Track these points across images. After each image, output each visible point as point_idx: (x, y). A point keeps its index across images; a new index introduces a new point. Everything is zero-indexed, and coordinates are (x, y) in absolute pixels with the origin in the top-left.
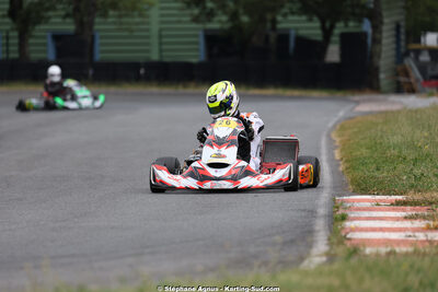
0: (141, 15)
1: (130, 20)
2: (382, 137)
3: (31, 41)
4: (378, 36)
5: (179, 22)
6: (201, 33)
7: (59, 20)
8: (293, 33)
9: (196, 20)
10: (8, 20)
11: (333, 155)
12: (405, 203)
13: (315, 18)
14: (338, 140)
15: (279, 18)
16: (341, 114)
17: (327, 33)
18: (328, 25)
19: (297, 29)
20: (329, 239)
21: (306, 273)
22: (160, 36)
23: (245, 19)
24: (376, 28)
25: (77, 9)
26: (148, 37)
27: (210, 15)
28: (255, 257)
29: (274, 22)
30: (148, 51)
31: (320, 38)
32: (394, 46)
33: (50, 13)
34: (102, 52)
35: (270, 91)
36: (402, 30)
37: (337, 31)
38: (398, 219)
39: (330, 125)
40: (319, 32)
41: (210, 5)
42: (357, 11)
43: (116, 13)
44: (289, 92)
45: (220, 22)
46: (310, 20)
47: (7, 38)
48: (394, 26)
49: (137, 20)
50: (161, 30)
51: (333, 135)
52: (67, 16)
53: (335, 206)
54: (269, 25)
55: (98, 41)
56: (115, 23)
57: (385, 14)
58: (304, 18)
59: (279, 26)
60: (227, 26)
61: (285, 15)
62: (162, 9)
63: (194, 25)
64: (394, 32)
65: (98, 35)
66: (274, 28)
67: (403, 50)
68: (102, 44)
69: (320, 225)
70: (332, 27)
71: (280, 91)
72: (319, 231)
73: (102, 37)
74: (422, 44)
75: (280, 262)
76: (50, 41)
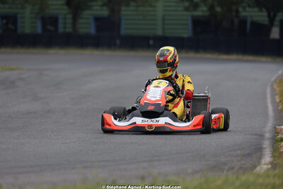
0: (151, 6)
1: (144, 9)
3: (80, 21)
5: (176, 11)
6: (190, 18)
7: (98, 8)
8: (249, 19)
9: (187, 9)
10: (65, 7)
11: (275, 99)
13: (264, 10)
14: (278, 89)
15: (241, 9)
16: (280, 72)
17: (272, 20)
18: (272, 14)
19: (252, 16)
20: (272, 154)
21: (259, 176)
22: (164, 19)
23: (218, 9)
26: (155, 20)
27: (196, 6)
28: (225, 164)
29: (237, 11)
30: (155, 29)
31: (267, 23)
33: (93, 3)
34: (126, 29)
35: (234, 57)
37: (278, 19)
39: (273, 79)
40: (267, 19)
43: (135, 4)
44: (246, 57)
46: (261, 11)
47: (65, 19)
49: (148, 8)
50: (164, 16)
51: (275, 86)
52: (104, 5)
53: (276, 132)
54: (234, 14)
55: (123, 22)
56: (134, 10)
58: (256, 9)
59: (241, 14)
60: (207, 14)
61: (244, 8)
62: (165, 2)
63: (185, 13)
65: (123, 18)
66: (237, 16)
68: (126, 24)
69: (267, 144)
70: (275, 16)
71: (240, 57)
72: (265, 148)
73: (126, 19)
75: (241, 168)
76: (92, 21)
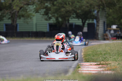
1: (28, 20)
2: (96, 49)
4: (98, 24)
5: (41, 21)
6: (48, 24)
7: (7, 20)
8: (74, 24)
9: (46, 20)
11: (81, 54)
12: (99, 64)
13: (80, 20)
15: (70, 19)
17: (84, 24)
18: (84, 21)
19: (75, 23)
22: (36, 25)
23: (60, 20)
24: (98, 22)
25: (12, 17)
26: (32, 25)
27: (50, 18)
29: (68, 20)
30: (33, 29)
32: (103, 28)
33: (4, 18)
34: (19, 29)
36: (106, 24)
38: (96, 68)
41: (50, 16)
42: (92, 17)
43: (24, 18)
45: (53, 21)
48: (103, 22)
49: (30, 20)
50: (36, 23)
52: (9, 19)
55: (18, 26)
56: (23, 21)
57: (100, 19)
58: (77, 20)
59: (70, 22)
60: (55, 22)
61: (72, 19)
62: (37, 17)
63: (46, 22)
64: (103, 24)
65: (18, 25)
66: (68, 22)
67: (106, 29)
68: (20, 27)
73: (19, 25)
74: (112, 28)
76: (4, 26)
